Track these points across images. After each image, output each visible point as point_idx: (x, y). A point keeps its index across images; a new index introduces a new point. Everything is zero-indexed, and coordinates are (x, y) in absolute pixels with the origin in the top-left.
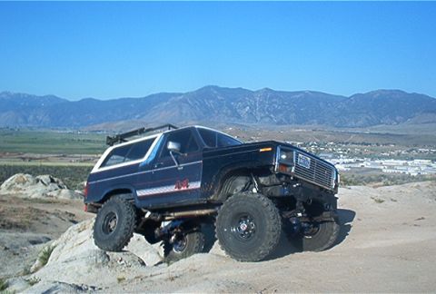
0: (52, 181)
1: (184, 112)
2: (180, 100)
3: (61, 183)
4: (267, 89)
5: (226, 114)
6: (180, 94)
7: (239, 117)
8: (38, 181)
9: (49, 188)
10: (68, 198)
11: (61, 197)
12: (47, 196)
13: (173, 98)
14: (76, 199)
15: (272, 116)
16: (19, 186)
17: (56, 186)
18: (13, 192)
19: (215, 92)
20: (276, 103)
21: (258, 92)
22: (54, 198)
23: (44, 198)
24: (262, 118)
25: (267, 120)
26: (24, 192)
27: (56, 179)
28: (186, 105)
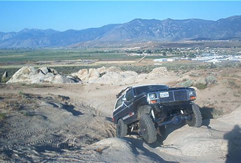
0: (49, 71)
1: (123, 34)
2: (121, 28)
3: (56, 72)
4: (169, 19)
5: (147, 34)
6: (120, 25)
7: (154, 35)
8: (39, 71)
9: (47, 76)
10: (61, 83)
11: (55, 82)
12: (44, 81)
13: (117, 27)
14: (68, 83)
15: (172, 34)
16: (25, 76)
17: (52, 74)
18: (21, 80)
19: (140, 22)
20: (174, 27)
21: (163, 21)
22: (50, 83)
23: (41, 83)
24: (166, 36)
25: (170, 36)
26: (29, 80)
27: (52, 70)
28: (124, 30)
